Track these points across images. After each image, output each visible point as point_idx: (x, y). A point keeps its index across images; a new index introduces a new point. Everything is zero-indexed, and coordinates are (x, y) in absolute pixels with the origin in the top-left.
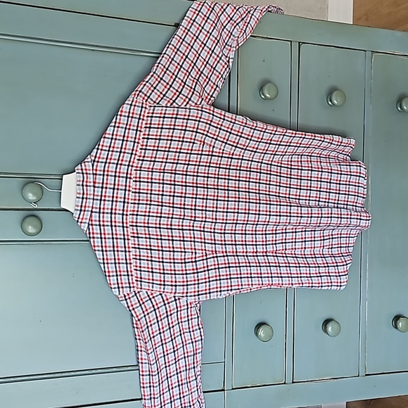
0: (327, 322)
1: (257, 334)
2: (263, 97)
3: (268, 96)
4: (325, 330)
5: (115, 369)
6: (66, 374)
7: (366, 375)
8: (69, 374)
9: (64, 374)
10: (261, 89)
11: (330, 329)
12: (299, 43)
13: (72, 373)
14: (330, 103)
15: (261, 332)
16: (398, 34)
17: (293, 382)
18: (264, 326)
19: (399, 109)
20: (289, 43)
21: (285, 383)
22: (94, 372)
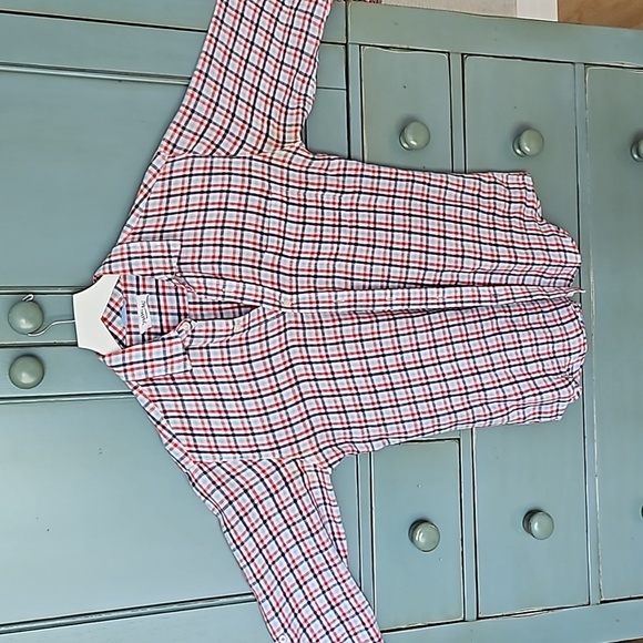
0: (531, 514)
1: (412, 539)
2: (405, 145)
3: (415, 143)
4: (528, 529)
5: (175, 607)
6: (94, 617)
7: (602, 602)
8: (98, 617)
9: (90, 618)
10: (402, 133)
11: (535, 526)
12: (463, 55)
13: (104, 616)
14: (518, 151)
15: (420, 536)
16: (628, 33)
17: (478, 618)
18: (424, 525)
19: (636, 156)
20: (446, 56)
21: (464, 621)
22: (140, 611)
